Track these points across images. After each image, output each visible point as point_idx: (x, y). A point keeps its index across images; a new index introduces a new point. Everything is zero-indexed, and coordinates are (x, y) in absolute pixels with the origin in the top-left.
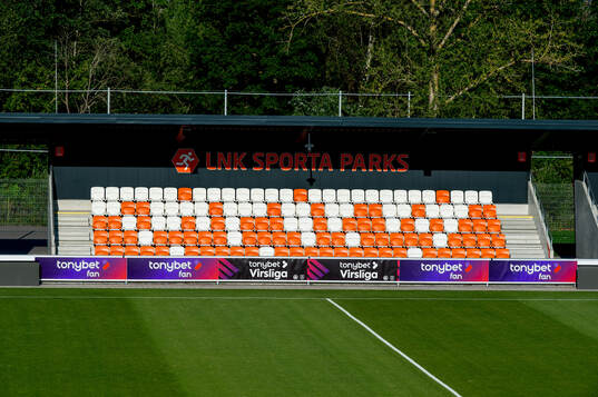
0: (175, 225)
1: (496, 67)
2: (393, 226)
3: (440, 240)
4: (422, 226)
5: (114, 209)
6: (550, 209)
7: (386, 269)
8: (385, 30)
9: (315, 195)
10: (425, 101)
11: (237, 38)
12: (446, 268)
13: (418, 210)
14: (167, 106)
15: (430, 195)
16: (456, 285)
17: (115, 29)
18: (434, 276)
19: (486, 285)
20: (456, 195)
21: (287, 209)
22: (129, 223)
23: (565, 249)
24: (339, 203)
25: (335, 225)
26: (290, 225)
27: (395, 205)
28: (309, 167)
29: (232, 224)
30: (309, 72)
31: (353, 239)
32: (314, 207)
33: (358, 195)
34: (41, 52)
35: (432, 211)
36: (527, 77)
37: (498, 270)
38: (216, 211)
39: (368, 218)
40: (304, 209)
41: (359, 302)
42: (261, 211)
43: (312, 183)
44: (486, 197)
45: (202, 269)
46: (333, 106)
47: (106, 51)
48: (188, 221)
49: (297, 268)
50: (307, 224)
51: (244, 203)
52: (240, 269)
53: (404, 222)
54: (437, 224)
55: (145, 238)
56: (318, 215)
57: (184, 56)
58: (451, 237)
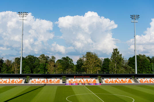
0: (74, 81)
1: (95, 70)
2: (89, 81)
3: (92, 82)
5: (70, 80)
6: (99, 80)
7: (88, 84)
8: (88, 68)
9: (83, 79)
10: (91, 73)
11: (79, 68)
13: (90, 80)
14: (74, 73)
16: (93, 85)
17: (71, 68)
18: (91, 84)
21: (82, 80)
22: (71, 81)
23: (100, 82)
24: (85, 79)
25: (85, 81)
26: (82, 81)
27: (89, 80)
28: (83, 77)
29: (78, 81)
30: (83, 71)
31: (86, 82)
34: (66, 69)
35: (91, 80)
37: (96, 84)
38: (77, 80)
39: (87, 80)
40: (83, 80)
41: (86, 86)
42: (80, 80)
44: (95, 79)
45: (76, 84)
46: (85, 73)
47: (70, 69)
48: (75, 81)
49: (82, 84)
50: (83, 81)
51: (79, 80)
52: (78, 84)
54: (92, 81)
55: (72, 82)
57: (75, 70)
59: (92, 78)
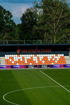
0: (17, 60)
1: (64, 36)
2: (49, 60)
3: (56, 62)
4: (53, 60)
5: (8, 58)
7: (48, 66)
8: (48, 31)
9: (38, 55)
10: (54, 41)
12: (57, 66)
13: (53, 57)
15: (54, 55)
16: (59, 68)
18: (55, 67)
19: (63, 68)
20: (58, 55)
21: (34, 58)
22: (11, 60)
24: (41, 57)
25: (41, 60)
26: (34, 60)
27: (49, 57)
28: (37, 51)
29: (26, 60)
30: (37, 37)
31: (43, 62)
32: (38, 57)
33: (44, 55)
35: (55, 57)
36: (68, 37)
37: (65, 66)
38: (23, 58)
39: (45, 59)
40: (36, 57)
41: (45, 71)
42: (30, 58)
43: (37, 54)
44: (63, 55)
45: (21, 67)
46: (40, 42)
48: (19, 60)
49: (35, 66)
50: (37, 60)
51: (27, 57)
52: (27, 66)
53: (51, 59)
54: (56, 59)
55: (13, 62)
56: (38, 58)
58: (58, 61)
59: (56, 54)
